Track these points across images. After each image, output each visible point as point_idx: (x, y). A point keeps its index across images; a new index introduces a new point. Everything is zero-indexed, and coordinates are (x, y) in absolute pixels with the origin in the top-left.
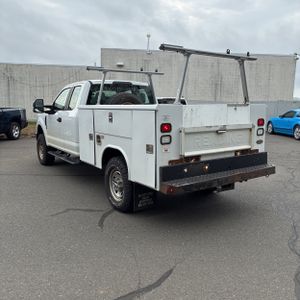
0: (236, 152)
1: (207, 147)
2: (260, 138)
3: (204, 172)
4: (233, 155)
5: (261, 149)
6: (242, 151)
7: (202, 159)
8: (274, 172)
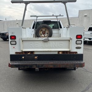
0: (59, 52)
1: (37, 48)
2: (79, 46)
3: (34, 60)
4: (57, 53)
5: (80, 52)
6: (63, 52)
7: (35, 53)
8: (82, 67)
